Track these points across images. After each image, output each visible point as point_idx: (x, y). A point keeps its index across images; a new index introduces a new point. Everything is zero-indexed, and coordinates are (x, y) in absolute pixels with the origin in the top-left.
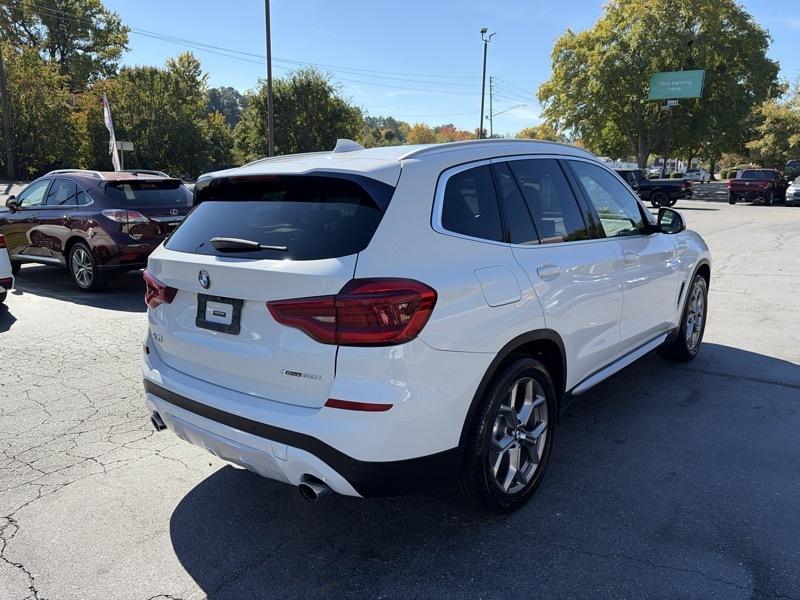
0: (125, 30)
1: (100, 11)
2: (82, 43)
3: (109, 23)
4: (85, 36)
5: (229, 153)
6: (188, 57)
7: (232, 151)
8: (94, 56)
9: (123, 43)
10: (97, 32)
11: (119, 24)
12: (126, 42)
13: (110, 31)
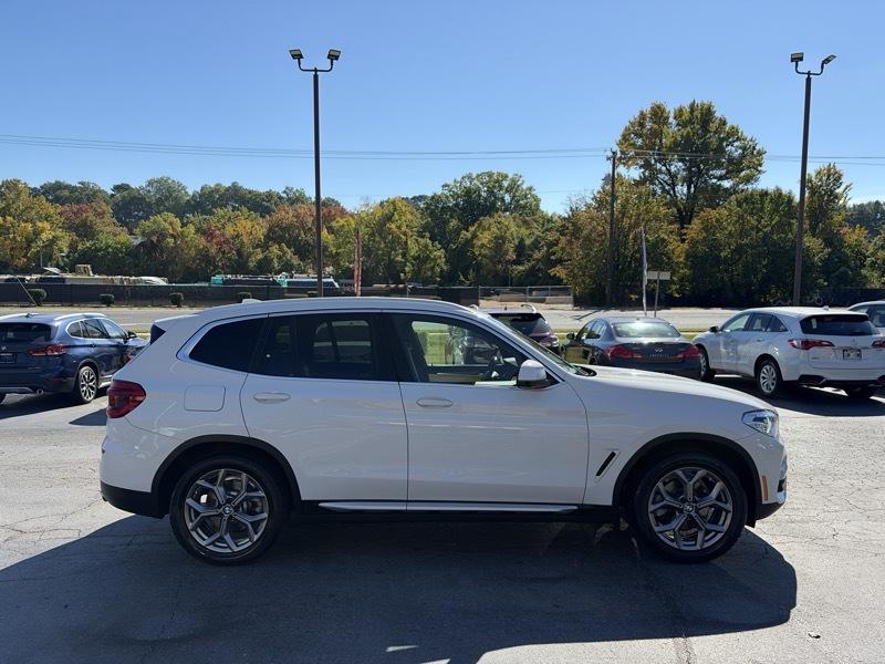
0: (760, 153)
1: (738, 139)
2: (718, 173)
3: (744, 149)
4: (719, 166)
5: (860, 274)
6: (829, 170)
7: (864, 272)
8: (727, 184)
9: (757, 167)
10: (731, 160)
11: (754, 148)
12: (760, 165)
13: (743, 156)
